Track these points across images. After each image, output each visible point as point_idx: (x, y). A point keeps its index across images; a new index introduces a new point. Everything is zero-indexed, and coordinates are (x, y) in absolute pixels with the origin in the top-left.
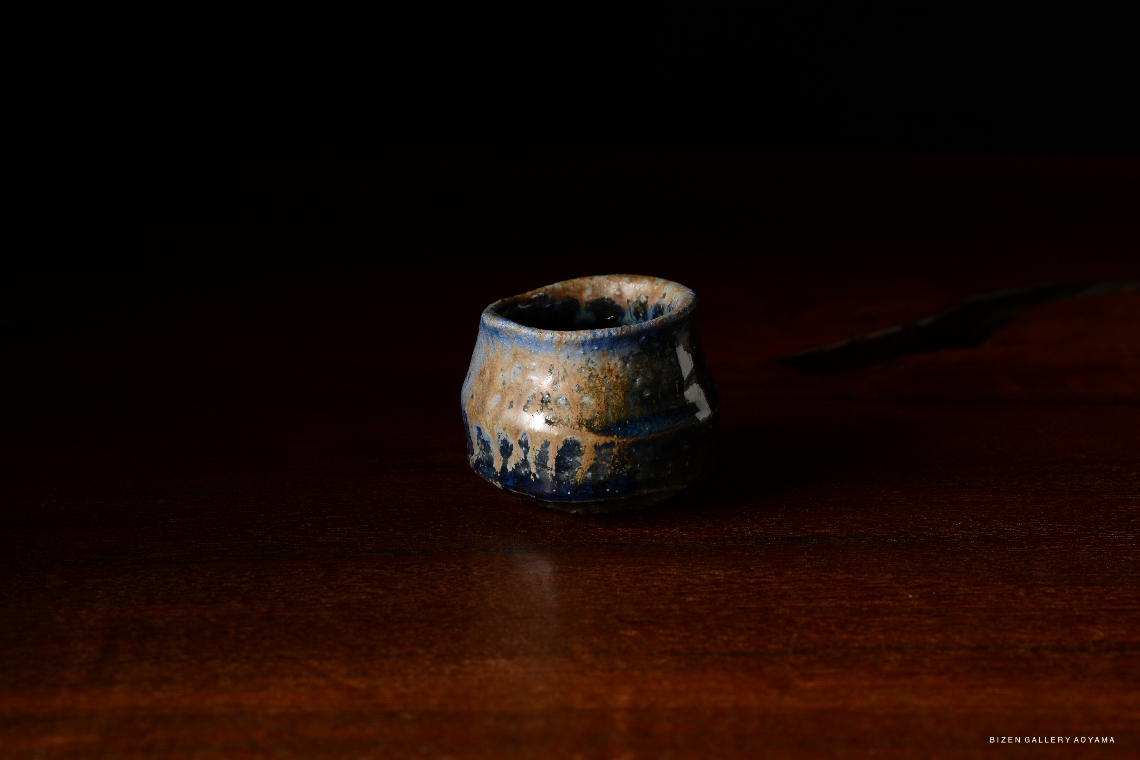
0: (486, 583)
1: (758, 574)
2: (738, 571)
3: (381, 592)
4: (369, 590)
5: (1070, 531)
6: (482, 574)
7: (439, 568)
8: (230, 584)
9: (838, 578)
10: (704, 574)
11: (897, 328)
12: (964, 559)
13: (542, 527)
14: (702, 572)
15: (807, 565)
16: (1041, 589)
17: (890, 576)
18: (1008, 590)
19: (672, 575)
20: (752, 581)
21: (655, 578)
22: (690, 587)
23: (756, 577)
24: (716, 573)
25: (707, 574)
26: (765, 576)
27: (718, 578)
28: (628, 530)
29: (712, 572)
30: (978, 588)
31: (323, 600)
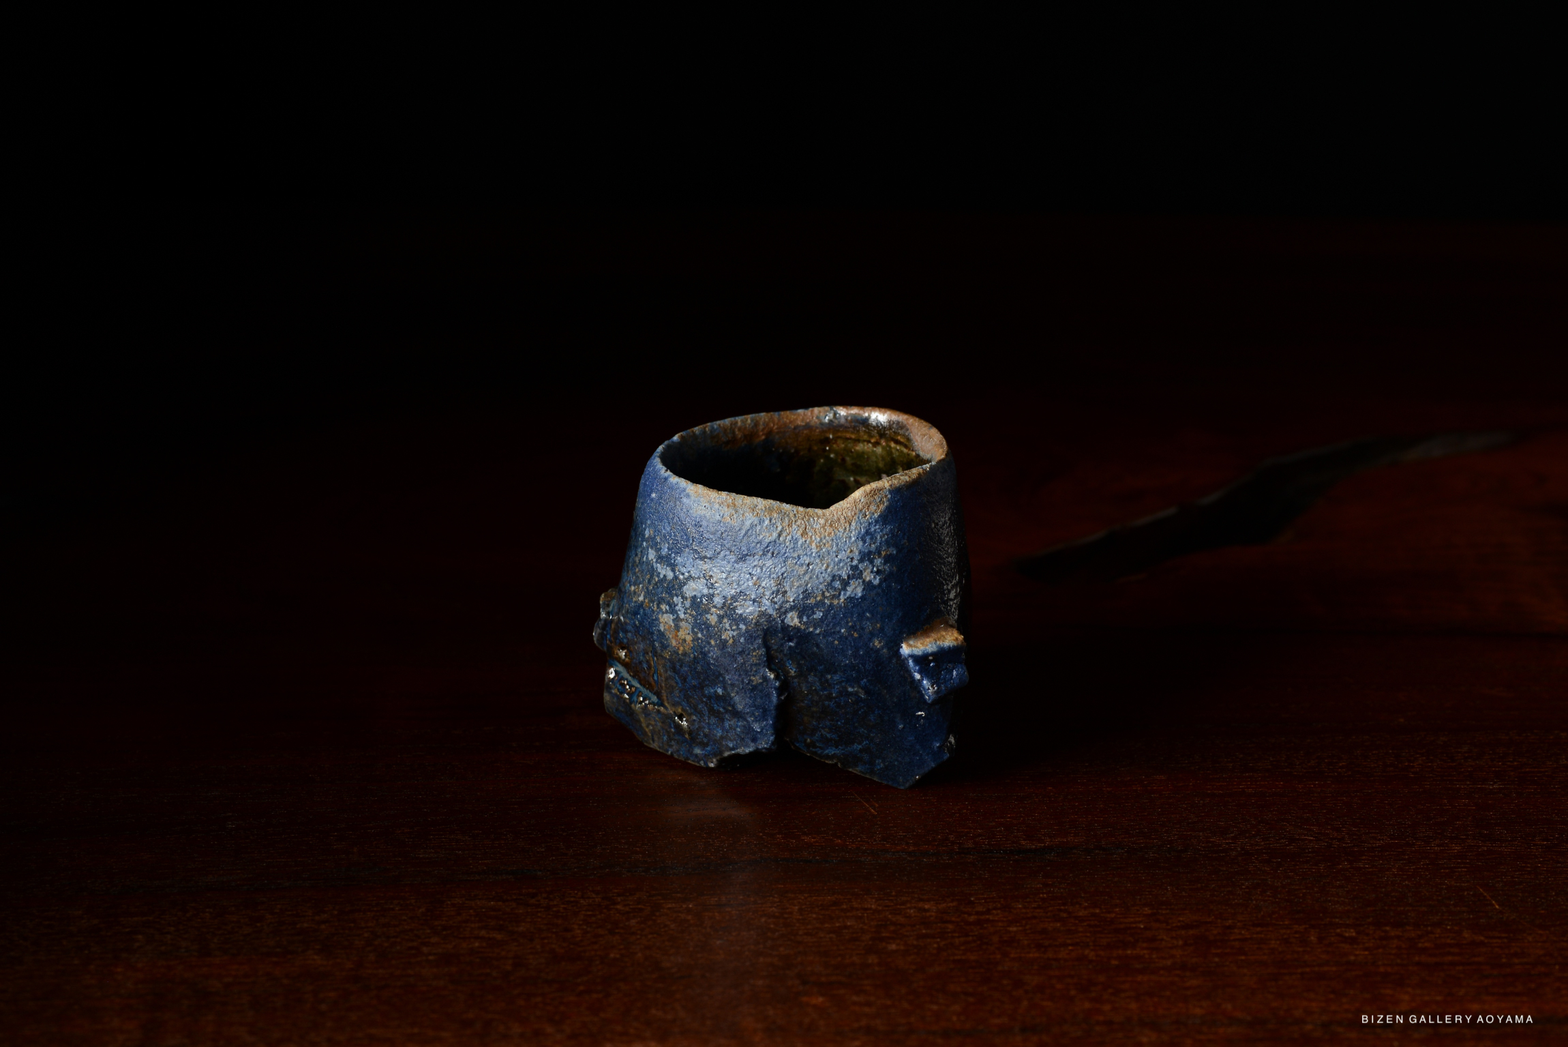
0: (633, 922)
1: (980, 909)
2: (955, 904)
3: (499, 937)
4: (483, 933)
5: (1379, 840)
6: (627, 909)
7: (572, 899)
8: (305, 925)
9: (1081, 914)
10: (910, 908)
11: (1171, 511)
12: (1243, 884)
13: (705, 833)
14: (909, 905)
15: (1043, 893)
16: (1338, 931)
17: (1147, 910)
18: (1296, 932)
19: (871, 909)
20: (972, 919)
21: (848, 914)
22: (892, 928)
23: (977, 913)
24: (926, 907)
25: (915, 908)
26: (988, 912)
27: (928, 914)
28: (814, 838)
29: (920, 905)
30: (1259, 929)
31: (425, 949)
